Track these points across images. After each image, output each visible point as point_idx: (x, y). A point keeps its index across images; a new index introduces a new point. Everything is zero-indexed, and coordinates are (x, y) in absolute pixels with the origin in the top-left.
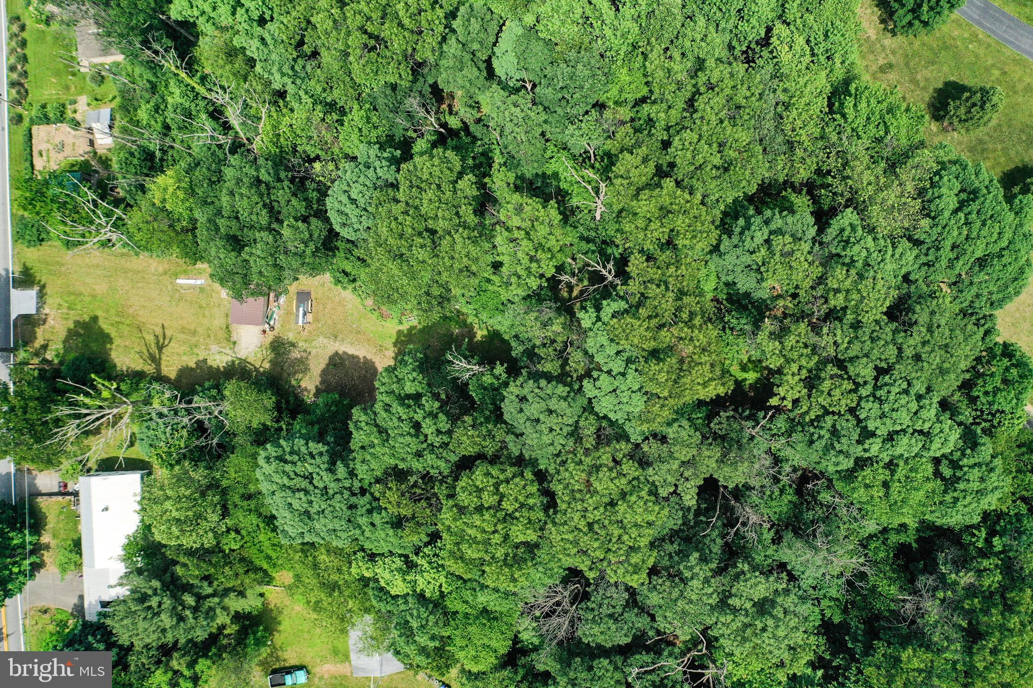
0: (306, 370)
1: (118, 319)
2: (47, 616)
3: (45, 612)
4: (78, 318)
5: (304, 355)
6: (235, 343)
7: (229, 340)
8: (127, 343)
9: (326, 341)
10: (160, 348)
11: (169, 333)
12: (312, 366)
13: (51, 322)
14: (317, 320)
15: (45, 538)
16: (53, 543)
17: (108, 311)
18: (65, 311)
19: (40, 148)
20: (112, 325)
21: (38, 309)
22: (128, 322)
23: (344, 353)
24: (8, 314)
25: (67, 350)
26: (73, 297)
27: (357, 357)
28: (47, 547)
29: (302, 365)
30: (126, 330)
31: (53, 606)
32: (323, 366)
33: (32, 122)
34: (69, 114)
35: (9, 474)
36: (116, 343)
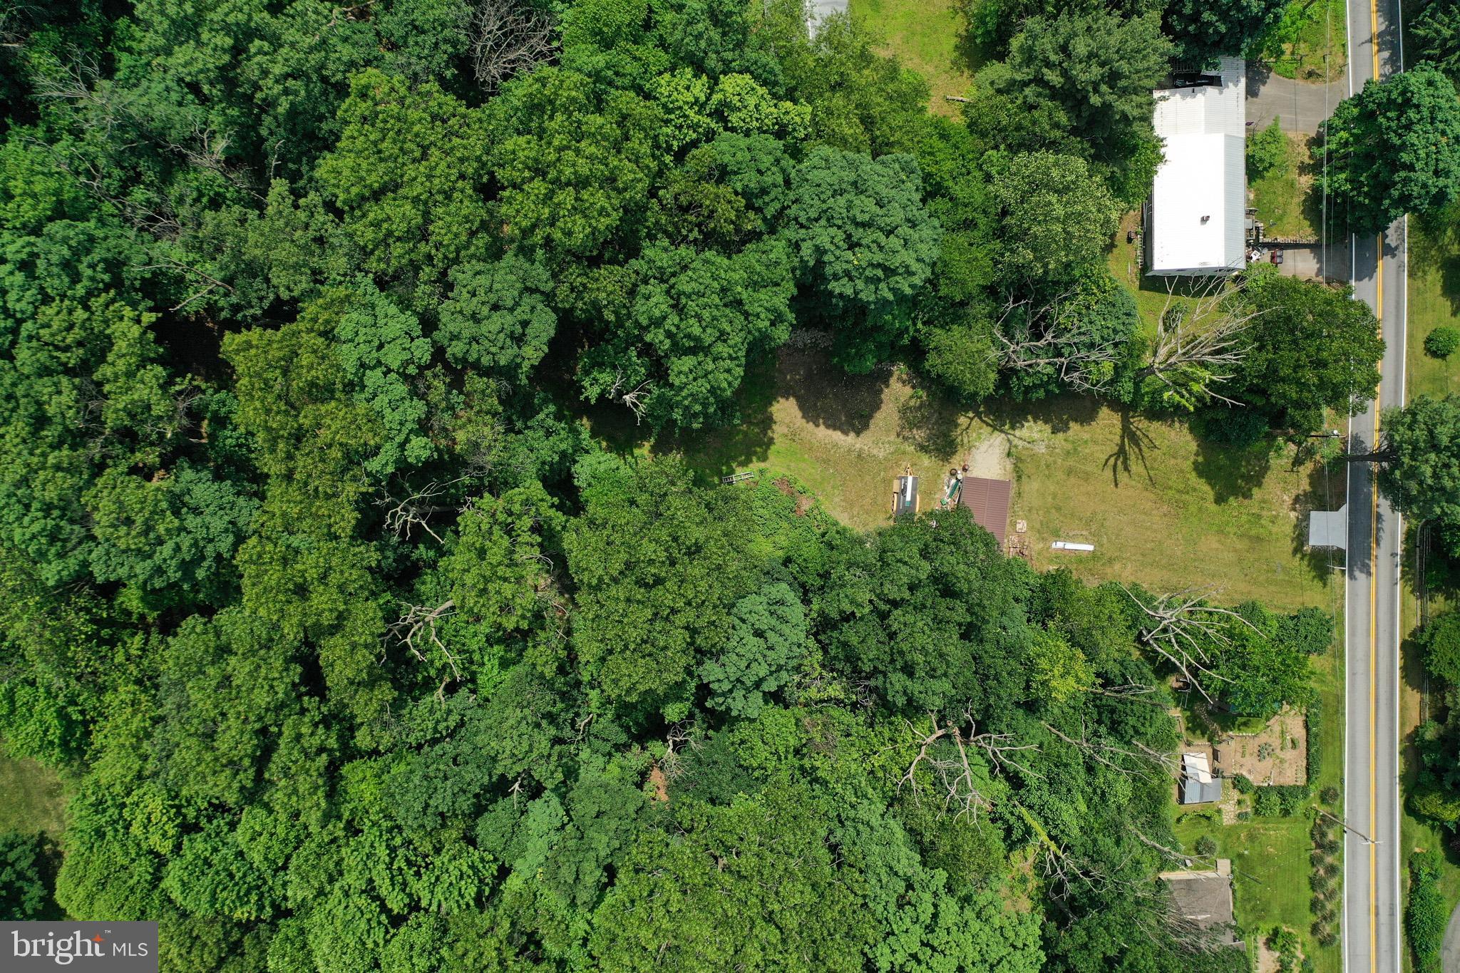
0: (904, 410)
1: (1185, 497)
2: (1308, 68)
3: (1310, 74)
4: (1246, 502)
5: (906, 433)
6: (1009, 454)
7: (1019, 459)
8: (1173, 461)
9: (875, 452)
10: (1121, 452)
11: (1108, 473)
12: (896, 416)
13: (1288, 499)
14: (887, 482)
15: (1306, 181)
16: (1293, 174)
17: (1200, 509)
18: (1264, 513)
19: (1295, 752)
20: (1195, 490)
21: (1307, 518)
22: (1170, 493)
23: (846, 433)
24: (1352, 513)
25: (1263, 456)
26: (1253, 533)
27: (828, 427)
28: (1303, 169)
29: (910, 417)
30: (1174, 480)
31: (1300, 83)
32: (879, 416)
33: (1305, 791)
34: (1248, 799)
35: (1359, 279)
36: (1189, 463)
